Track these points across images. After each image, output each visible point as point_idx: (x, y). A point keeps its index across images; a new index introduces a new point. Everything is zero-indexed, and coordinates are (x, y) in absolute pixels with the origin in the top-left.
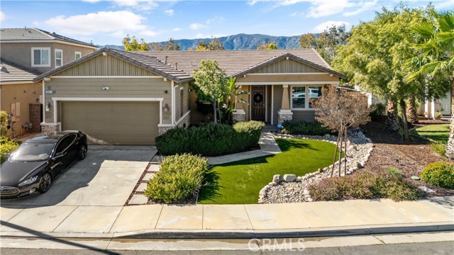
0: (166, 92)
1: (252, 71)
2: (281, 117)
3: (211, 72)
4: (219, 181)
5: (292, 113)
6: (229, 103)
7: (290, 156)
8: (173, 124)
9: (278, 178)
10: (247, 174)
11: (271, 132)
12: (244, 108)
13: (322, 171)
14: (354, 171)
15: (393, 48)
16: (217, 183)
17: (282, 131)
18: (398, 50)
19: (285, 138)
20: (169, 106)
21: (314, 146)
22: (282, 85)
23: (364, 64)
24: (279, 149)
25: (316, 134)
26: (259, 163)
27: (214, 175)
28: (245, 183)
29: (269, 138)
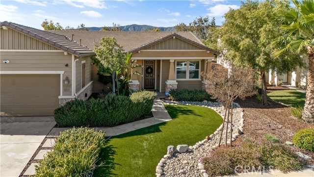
0: (67, 65)
1: (145, 48)
2: (168, 86)
3: (110, 47)
4: (115, 156)
5: (177, 83)
6: (126, 75)
7: (180, 123)
8: (73, 95)
9: (172, 149)
10: (142, 146)
11: (161, 99)
12: (138, 79)
13: (209, 139)
14: (237, 137)
15: (262, 29)
16: (113, 159)
17: (169, 98)
18: (266, 31)
19: (172, 104)
20: (69, 78)
21: (197, 112)
22: (169, 60)
23: (237, 43)
24: (169, 116)
25: (196, 101)
26: (154, 132)
27: (111, 150)
28: (141, 157)
29: (160, 105)
